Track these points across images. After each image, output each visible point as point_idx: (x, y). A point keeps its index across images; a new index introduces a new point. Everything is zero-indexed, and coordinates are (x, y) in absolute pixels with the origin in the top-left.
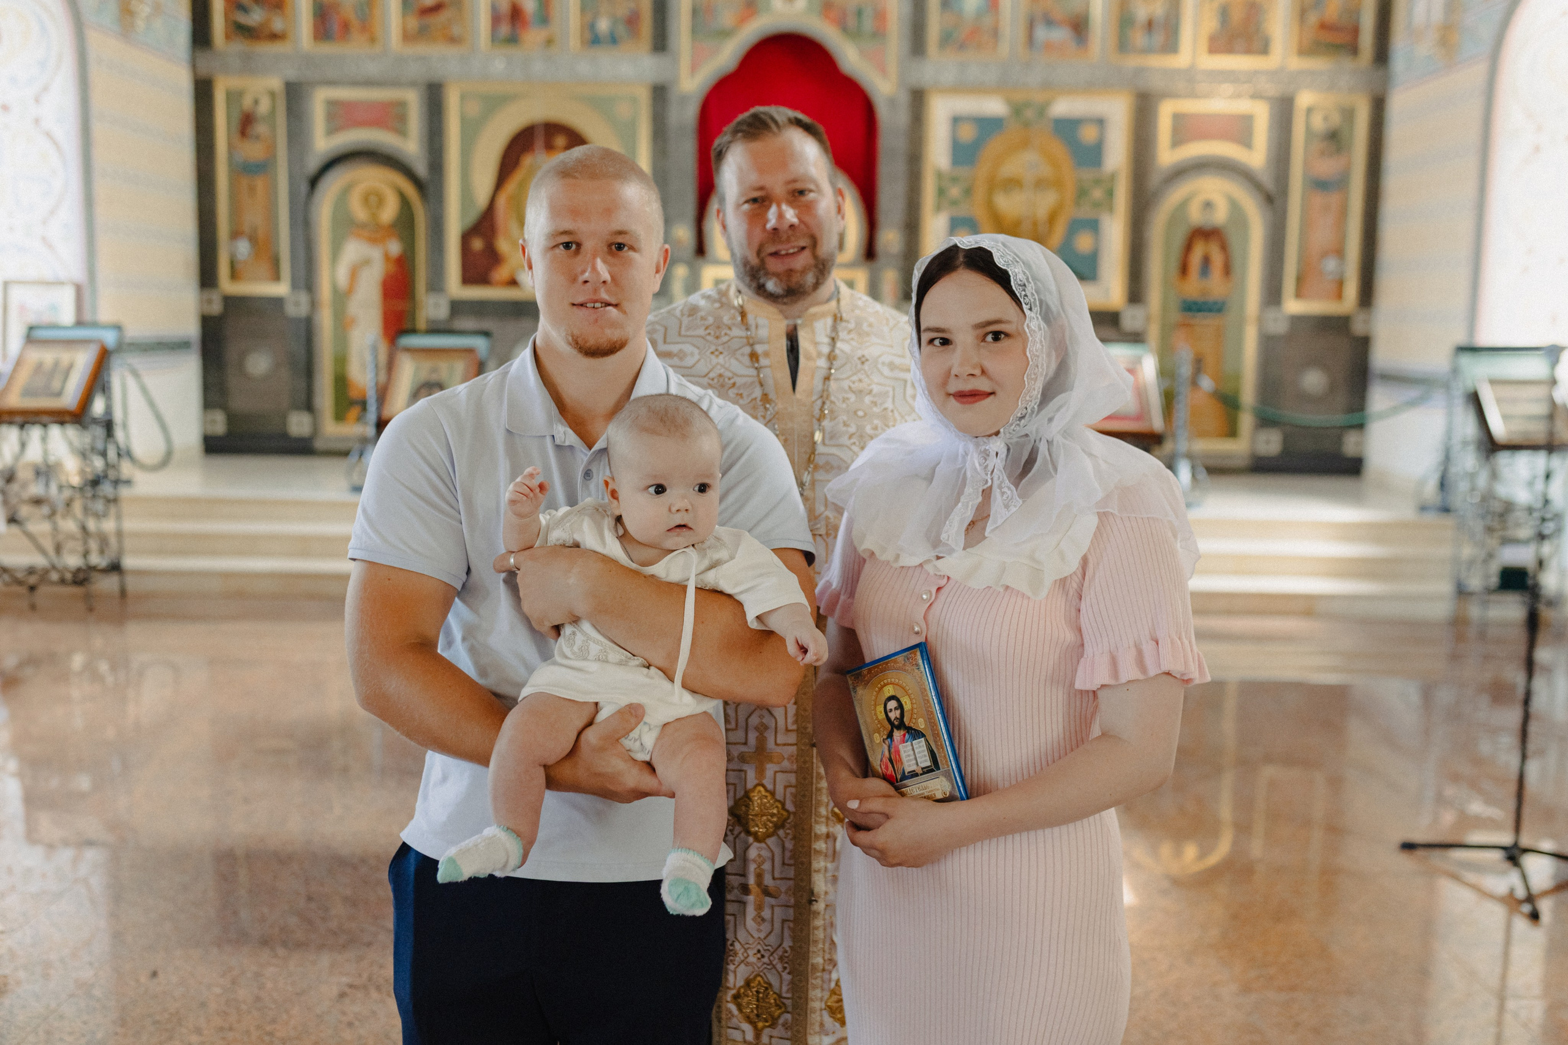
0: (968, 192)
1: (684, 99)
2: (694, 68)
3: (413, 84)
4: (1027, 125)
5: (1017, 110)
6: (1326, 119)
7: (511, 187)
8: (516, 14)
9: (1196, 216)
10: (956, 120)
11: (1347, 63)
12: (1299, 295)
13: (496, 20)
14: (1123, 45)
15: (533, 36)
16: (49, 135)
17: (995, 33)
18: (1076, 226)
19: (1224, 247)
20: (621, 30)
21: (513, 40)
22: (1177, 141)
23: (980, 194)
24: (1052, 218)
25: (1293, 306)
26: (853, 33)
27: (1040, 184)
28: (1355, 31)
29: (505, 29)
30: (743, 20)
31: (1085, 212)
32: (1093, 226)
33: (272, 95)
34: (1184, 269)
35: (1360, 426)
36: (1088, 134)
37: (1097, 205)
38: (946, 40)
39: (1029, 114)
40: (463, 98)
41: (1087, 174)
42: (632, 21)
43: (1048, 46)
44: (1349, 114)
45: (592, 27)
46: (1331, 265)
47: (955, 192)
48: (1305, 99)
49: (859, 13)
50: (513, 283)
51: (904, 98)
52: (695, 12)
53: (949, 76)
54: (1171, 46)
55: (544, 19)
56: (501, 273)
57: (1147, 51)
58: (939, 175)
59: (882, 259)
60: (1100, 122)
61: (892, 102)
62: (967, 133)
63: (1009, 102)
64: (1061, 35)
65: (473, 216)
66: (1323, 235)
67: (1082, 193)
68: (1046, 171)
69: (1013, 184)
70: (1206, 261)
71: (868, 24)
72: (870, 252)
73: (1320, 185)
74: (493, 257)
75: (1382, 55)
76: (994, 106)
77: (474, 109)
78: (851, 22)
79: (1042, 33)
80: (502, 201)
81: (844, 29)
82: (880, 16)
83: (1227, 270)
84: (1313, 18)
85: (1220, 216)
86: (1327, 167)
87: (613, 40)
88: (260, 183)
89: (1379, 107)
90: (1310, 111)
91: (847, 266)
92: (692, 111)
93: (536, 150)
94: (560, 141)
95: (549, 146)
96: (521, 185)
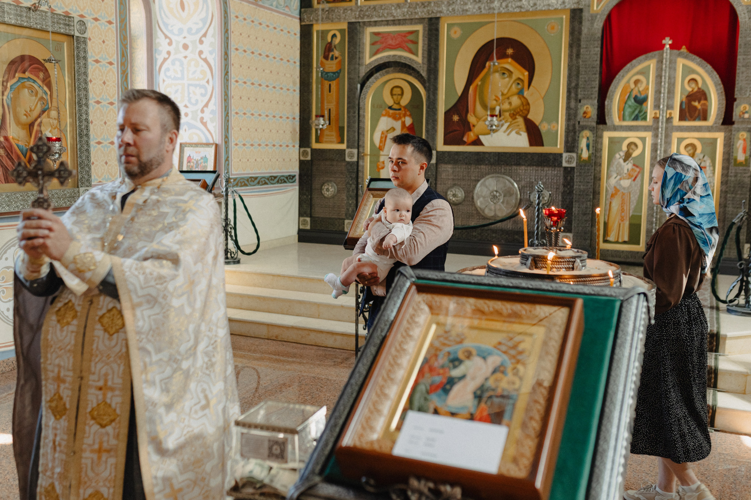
1: (593, 18)
3: (420, 20)
7: (478, 81)
16: (205, 60)
33: (342, 31)
40: (450, 26)
50: (477, 142)
56: (471, 136)
59: (737, 125)
65: (453, 100)
72: (728, 120)
74: (467, 127)
77: (457, 33)
80: (471, 90)
88: (334, 84)
91: (709, 129)
92: (599, 25)
93: (492, 59)
94: (510, 51)
95: (502, 56)
96: (483, 80)
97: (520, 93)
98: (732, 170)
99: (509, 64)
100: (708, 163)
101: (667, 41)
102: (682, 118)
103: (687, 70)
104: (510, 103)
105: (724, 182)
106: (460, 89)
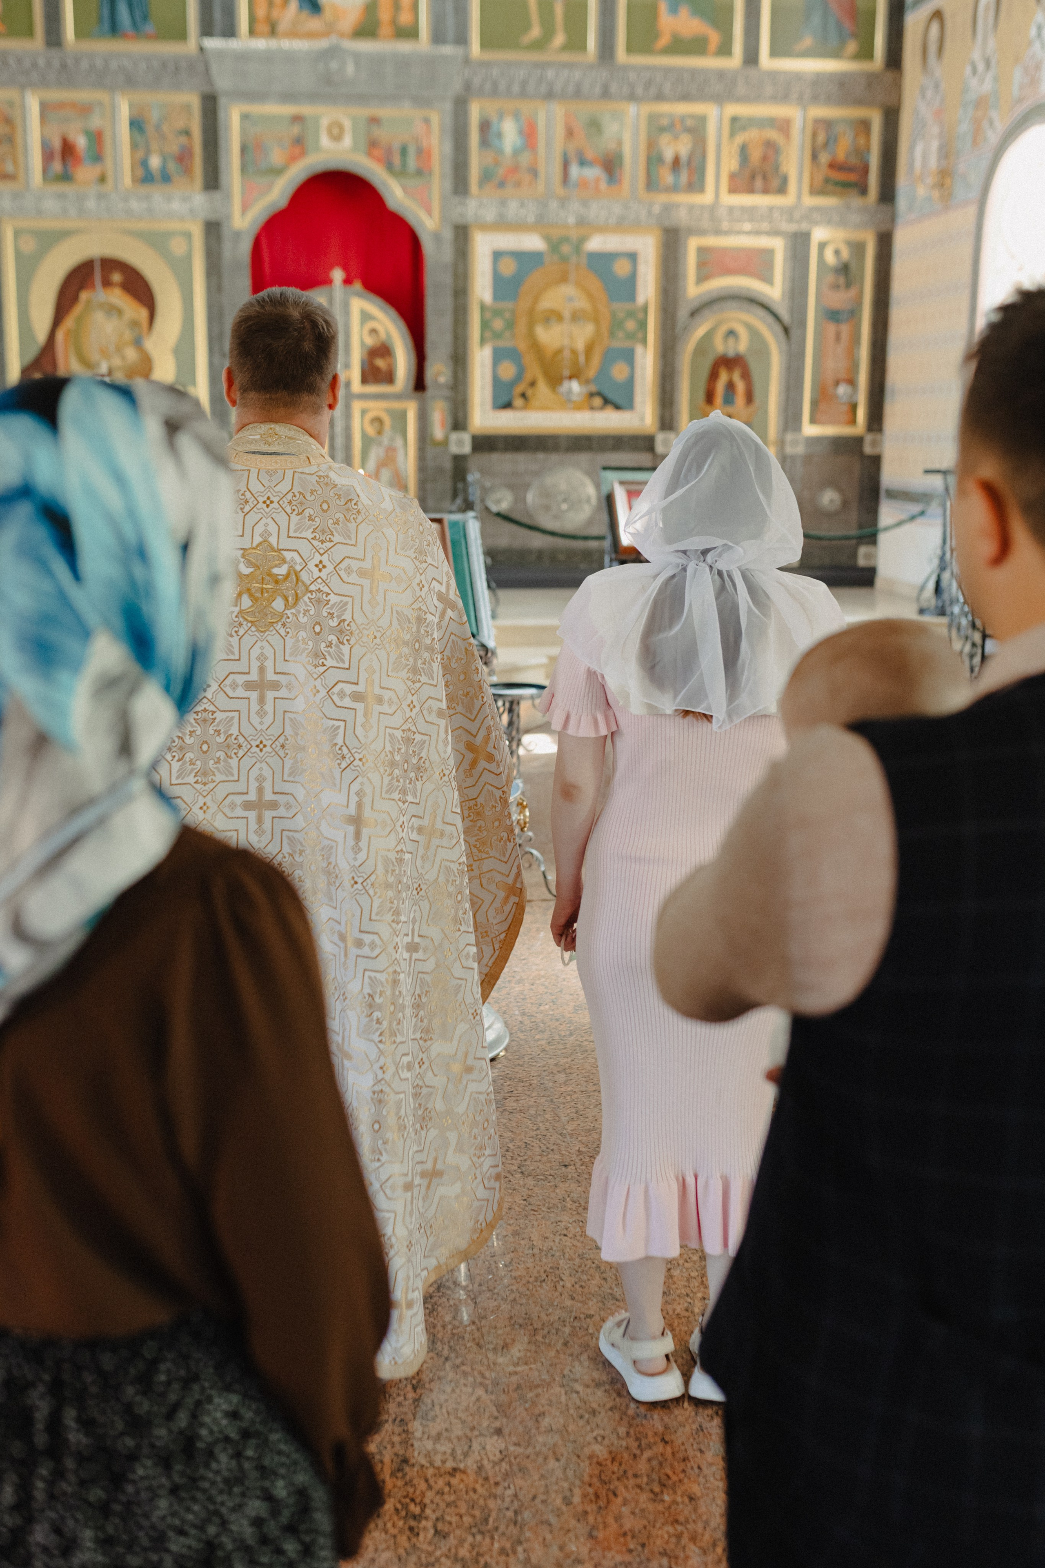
0: (511, 325)
1: (237, 235)
2: (245, 208)
4: (564, 259)
5: (554, 246)
6: (837, 252)
7: (69, 322)
8: (68, 150)
9: (720, 346)
10: (497, 255)
11: (856, 202)
12: (813, 421)
13: (48, 156)
14: (651, 184)
15: (85, 173)
17: (534, 172)
18: (610, 356)
19: (746, 376)
20: (172, 166)
21: (66, 177)
22: (702, 278)
23: (522, 327)
24: (589, 350)
25: (810, 430)
26: (399, 173)
27: (576, 317)
28: (865, 170)
29: (57, 166)
30: (293, 159)
31: (619, 343)
32: (629, 357)
34: (710, 398)
35: (872, 539)
36: (621, 268)
37: (631, 336)
38: (486, 177)
39: (566, 249)
40: (17, 234)
41: (621, 307)
42: (183, 158)
43: (583, 184)
44: (858, 248)
45: (144, 163)
46: (842, 390)
47: (498, 324)
48: (819, 234)
49: (404, 151)
51: (448, 235)
52: (244, 150)
53: (490, 215)
54: (696, 185)
55: (98, 157)
57: (674, 189)
58: (483, 307)
59: (430, 392)
60: (633, 257)
61: (437, 238)
62: (508, 268)
63: (547, 238)
64: (594, 173)
65: (32, 353)
66: (835, 365)
67: (616, 325)
68: (582, 303)
69: (553, 317)
70: (730, 387)
71: (412, 163)
72: (419, 384)
73: (833, 315)
75: (888, 194)
76: (533, 242)
77: (29, 245)
78: (397, 160)
79: (575, 171)
80: (60, 336)
81: (389, 167)
82: (423, 154)
83: (749, 398)
84: (824, 158)
85: (742, 346)
86: (839, 299)
87: (166, 178)
89: (885, 242)
90: (822, 246)
91: (398, 397)
92: (245, 247)
93: (93, 286)
94: (117, 277)
95: (107, 283)
96: (79, 320)
97: (138, 343)
98: (430, 452)
99: (117, 297)
100: (399, 443)
101: (338, 275)
102: (364, 380)
103: (366, 317)
104: (123, 358)
105: (422, 468)
106: (41, 336)
